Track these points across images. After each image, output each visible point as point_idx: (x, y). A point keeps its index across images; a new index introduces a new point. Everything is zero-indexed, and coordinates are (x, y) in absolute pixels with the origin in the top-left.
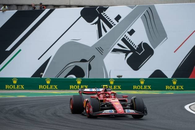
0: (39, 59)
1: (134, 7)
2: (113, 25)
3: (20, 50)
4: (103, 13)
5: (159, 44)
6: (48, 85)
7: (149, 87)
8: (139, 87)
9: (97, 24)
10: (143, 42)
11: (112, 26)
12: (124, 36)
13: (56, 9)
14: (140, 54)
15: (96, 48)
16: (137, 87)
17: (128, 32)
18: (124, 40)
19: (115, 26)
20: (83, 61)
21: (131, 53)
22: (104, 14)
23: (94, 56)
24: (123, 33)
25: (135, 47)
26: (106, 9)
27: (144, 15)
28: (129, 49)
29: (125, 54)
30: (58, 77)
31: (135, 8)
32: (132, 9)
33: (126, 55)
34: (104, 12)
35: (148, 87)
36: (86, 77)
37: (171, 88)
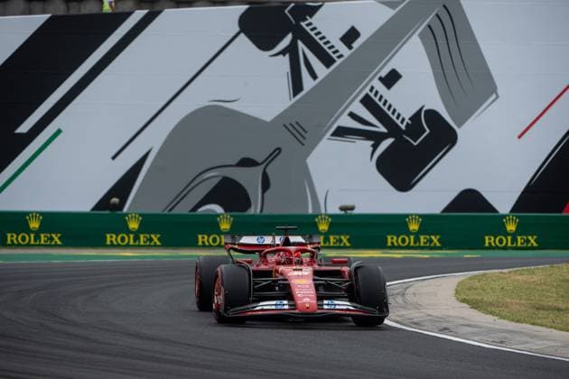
0: (114, 158)
1: (400, 3)
2: (334, 56)
3: (59, 132)
4: (307, 22)
5: (474, 112)
6: (132, 233)
7: (435, 239)
8: (403, 241)
9: (287, 56)
10: (425, 109)
11: (334, 61)
12: (367, 90)
13: (166, 10)
14: (415, 144)
15: (285, 126)
16: (397, 241)
17: (381, 79)
18: (367, 102)
19: (342, 59)
20: (247, 162)
21: (388, 142)
22: (308, 25)
23: (279, 149)
24: (365, 82)
25: (402, 122)
26: (316, 9)
27: (429, 26)
28: (383, 129)
29: (371, 143)
30: (171, 210)
31: (402, 5)
32: (394, 9)
33: (375, 147)
34: (310, 20)
35: (431, 241)
36: (255, 210)
37: (501, 242)
